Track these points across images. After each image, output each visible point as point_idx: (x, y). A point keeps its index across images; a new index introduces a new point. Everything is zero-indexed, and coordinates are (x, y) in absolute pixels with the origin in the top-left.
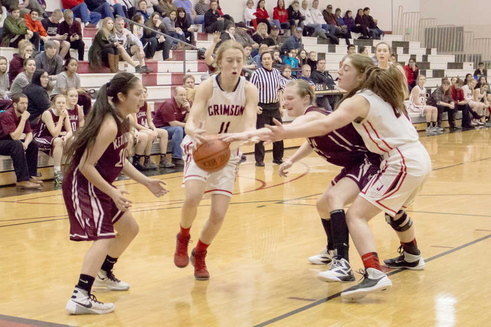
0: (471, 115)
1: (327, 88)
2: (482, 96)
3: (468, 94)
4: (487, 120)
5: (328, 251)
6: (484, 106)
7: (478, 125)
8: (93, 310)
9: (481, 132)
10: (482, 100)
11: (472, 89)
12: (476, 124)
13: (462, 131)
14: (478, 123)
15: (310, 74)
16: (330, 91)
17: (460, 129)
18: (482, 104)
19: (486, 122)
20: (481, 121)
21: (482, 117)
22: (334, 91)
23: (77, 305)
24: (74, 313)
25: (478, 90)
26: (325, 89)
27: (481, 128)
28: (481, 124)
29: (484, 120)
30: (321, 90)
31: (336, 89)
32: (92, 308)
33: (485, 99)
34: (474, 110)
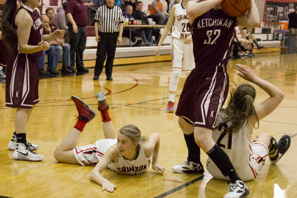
0: (239, 48)
1: (144, 23)
2: (247, 35)
3: (239, 33)
4: (250, 52)
5: (188, 162)
6: (249, 42)
7: (244, 56)
8: (28, 157)
9: (246, 61)
10: (247, 38)
11: (241, 30)
12: (243, 55)
13: (233, 59)
14: (244, 54)
15: (132, 13)
16: (146, 26)
17: (232, 58)
18: (247, 41)
19: (250, 53)
20: (246, 53)
21: (247, 50)
22: (149, 26)
23: (18, 154)
24: (17, 159)
25: (245, 30)
26: (143, 24)
27: (246, 58)
28: (246, 54)
29: (248, 52)
30: (140, 25)
31: (150, 24)
32: (28, 156)
33: (250, 37)
34: (242, 44)
